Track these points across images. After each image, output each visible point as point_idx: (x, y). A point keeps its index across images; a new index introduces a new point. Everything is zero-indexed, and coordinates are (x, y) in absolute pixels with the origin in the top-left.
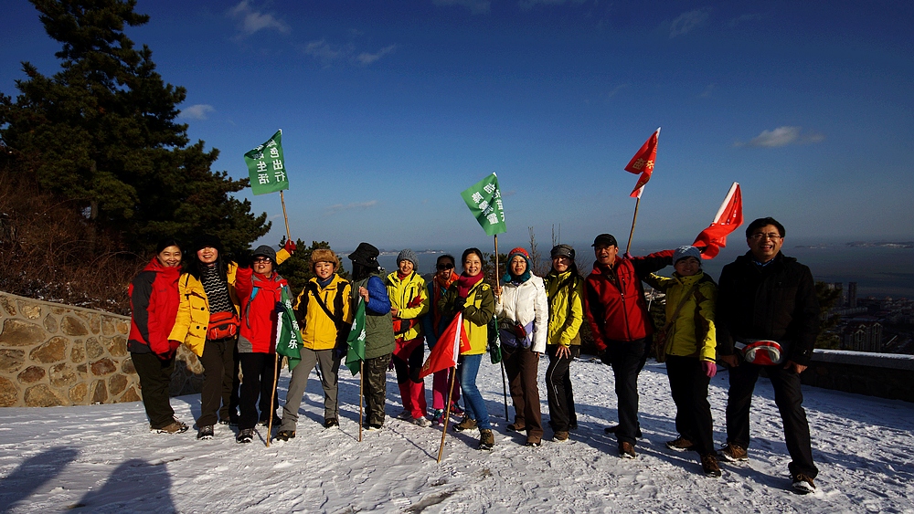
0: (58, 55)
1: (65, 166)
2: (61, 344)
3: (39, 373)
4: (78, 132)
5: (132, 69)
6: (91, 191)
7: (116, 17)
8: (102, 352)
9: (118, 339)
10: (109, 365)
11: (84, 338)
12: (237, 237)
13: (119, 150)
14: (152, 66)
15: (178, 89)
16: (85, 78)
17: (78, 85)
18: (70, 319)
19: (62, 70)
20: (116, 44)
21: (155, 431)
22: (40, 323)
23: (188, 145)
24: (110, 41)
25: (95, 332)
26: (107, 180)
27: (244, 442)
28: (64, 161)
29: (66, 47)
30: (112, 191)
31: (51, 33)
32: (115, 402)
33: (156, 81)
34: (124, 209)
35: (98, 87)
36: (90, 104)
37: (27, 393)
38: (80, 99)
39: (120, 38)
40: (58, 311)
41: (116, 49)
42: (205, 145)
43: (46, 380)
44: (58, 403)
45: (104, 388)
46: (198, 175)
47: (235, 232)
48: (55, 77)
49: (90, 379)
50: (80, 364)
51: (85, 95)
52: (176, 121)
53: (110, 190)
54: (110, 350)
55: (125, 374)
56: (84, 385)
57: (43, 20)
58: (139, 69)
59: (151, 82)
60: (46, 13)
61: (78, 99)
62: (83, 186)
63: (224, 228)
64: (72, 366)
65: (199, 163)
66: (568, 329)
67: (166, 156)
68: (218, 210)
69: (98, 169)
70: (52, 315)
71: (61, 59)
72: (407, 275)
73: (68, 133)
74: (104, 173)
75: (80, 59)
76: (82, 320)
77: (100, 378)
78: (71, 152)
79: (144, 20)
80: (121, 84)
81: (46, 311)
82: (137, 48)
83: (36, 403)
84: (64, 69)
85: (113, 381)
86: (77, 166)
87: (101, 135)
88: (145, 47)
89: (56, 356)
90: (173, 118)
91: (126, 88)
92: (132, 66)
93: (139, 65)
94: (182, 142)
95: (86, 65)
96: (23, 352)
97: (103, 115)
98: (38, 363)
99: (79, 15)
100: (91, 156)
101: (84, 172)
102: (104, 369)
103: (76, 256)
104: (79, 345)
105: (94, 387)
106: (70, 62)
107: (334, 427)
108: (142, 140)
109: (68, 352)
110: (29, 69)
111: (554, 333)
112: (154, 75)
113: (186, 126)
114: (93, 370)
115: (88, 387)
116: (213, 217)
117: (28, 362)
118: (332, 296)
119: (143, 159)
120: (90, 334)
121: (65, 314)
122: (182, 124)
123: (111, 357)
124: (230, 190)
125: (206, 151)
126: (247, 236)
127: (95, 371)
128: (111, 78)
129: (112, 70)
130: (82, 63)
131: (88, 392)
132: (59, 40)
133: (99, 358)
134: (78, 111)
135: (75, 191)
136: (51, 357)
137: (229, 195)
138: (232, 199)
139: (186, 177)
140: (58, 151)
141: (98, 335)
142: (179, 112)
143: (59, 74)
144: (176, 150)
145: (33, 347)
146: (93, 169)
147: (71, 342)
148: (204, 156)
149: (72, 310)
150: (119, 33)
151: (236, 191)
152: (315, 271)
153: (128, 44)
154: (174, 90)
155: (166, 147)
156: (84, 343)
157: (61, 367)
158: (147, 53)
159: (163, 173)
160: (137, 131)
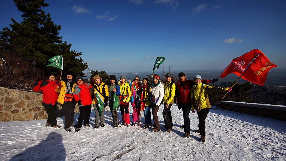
0: (22, 16)
1: (25, 49)
2: (24, 103)
3: (17, 111)
4: (29, 39)
5: (45, 20)
6: (33, 57)
7: (38, 4)
8: (36, 105)
9: (41, 101)
10: (38, 108)
11: (30, 101)
12: (78, 70)
13: (41, 45)
14: (51, 19)
15: (58, 26)
16: (30, 23)
17: (28, 25)
18: (26, 95)
19: (23, 21)
20: (39, 13)
22: (17, 97)
23: (62, 43)
24: (37, 12)
25: (34, 99)
26: (38, 53)
28: (25, 48)
29: (24, 14)
30: (40, 57)
31: (19, 9)
32: (41, 119)
33: (52, 23)
34: (43, 62)
35: (34, 26)
36: (32, 31)
37: (14, 117)
38: (29, 29)
39: (40, 11)
40: (22, 93)
41: (39, 14)
42: (67, 43)
43: (19, 113)
44: (23, 120)
45: (37, 115)
46: (66, 52)
47: (78, 68)
48: (21, 23)
49: (33, 113)
50: (30, 108)
51: (30, 28)
52: (58, 36)
53: (39, 56)
54: (39, 104)
55: (43, 111)
56: (31, 115)
57: (17, 5)
58: (47, 20)
59: (50, 24)
60: (17, 3)
61: (28, 29)
62: (31, 55)
63: (74, 67)
64: (27, 109)
65: (66, 48)
66: (170, 99)
67: (56, 46)
68: (73, 62)
69: (35, 50)
70: (21, 94)
71: (23, 17)
72: (123, 83)
73: (26, 40)
74: (37, 51)
75: (28, 17)
76: (30, 96)
77: (36, 112)
78: (27, 45)
79: (47, 5)
80: (41, 25)
81: (18, 93)
82: (46, 14)
83: (17, 120)
84: (24, 20)
85: (40, 113)
86: (29, 49)
87: (36, 40)
88: (48, 13)
89: (22, 106)
90: (57, 35)
91: (43, 26)
92: (45, 19)
93: (47, 19)
94: (60, 42)
95: (30, 19)
96: (12, 105)
97: (36, 34)
98: (17, 109)
99: (28, 4)
100: (33, 46)
101: (31, 51)
102: (37, 110)
103: (28, 76)
104: (29, 103)
105: (34, 115)
106: (26, 18)
108: (48, 41)
109: (26, 105)
110: (13, 21)
111: (165, 100)
112: (51, 22)
113: (62, 37)
114: (33, 110)
115: (32, 115)
116: (71, 64)
117: (14, 108)
118: (101, 88)
119: (48, 47)
120: (32, 100)
121: (24, 94)
122: (60, 37)
123: (39, 106)
124: (75, 56)
125: (68, 44)
126: (81, 69)
127: (34, 110)
128: (38, 23)
129: (38, 20)
130: (29, 19)
131: (32, 116)
132: (22, 11)
133: (35, 107)
134: (29, 33)
135: (29, 57)
136: (21, 106)
137: (76, 57)
138: (76, 58)
139: (62, 52)
140: (23, 45)
141: (35, 100)
142: (59, 33)
143: (22, 22)
144: (58, 44)
145: (15, 104)
146: (34, 50)
147: (26, 102)
148: (67, 46)
149: (27, 93)
150: (40, 9)
151: (77, 56)
152: (95, 82)
153: (43, 13)
154: (57, 26)
155: (56, 43)
156: (31, 102)
157: (24, 109)
158: (49, 15)
159: (55, 51)
160: (46, 39)
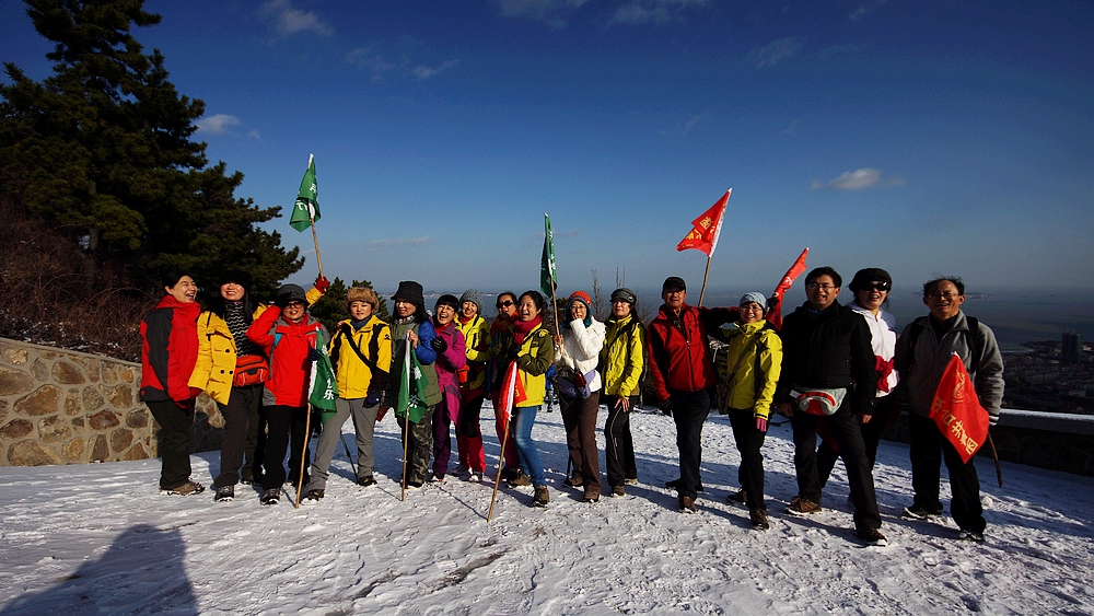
0: (50, 56)
1: (57, 187)
2: (53, 393)
3: (26, 427)
4: (74, 147)
5: (141, 76)
6: (89, 217)
7: (120, 15)
8: (102, 403)
9: (121, 388)
10: (111, 419)
11: (80, 387)
12: (265, 274)
13: (124, 171)
14: (165, 74)
15: (195, 102)
16: (83, 85)
17: (74, 92)
18: (63, 365)
19: (54, 75)
20: (121, 47)
21: (165, 492)
22: (26, 368)
23: (206, 167)
24: (114, 43)
25: (95, 380)
26: (109, 204)
27: (269, 503)
28: (55, 181)
29: (60, 47)
30: (115, 218)
31: (41, 29)
32: (118, 460)
33: (169, 91)
34: (129, 239)
35: (98, 95)
36: (89, 115)
37: (11, 451)
38: (77, 110)
39: (125, 39)
40: (49, 355)
41: (121, 52)
42: (227, 167)
43: (34, 434)
44: (49, 461)
45: (105, 444)
46: (218, 202)
47: (262, 268)
48: (46, 81)
49: (88, 435)
50: (76, 416)
51: (83, 105)
52: (192, 139)
53: (112, 216)
54: (112, 401)
55: (130, 429)
56: (80, 441)
57: (31, 14)
58: (148, 76)
59: (163, 92)
60: (35, 6)
61: (74, 109)
62: (80, 210)
63: (249, 263)
64: (66, 419)
65: (219, 188)
66: (628, 380)
67: (181, 179)
68: (242, 242)
69: (98, 192)
70: (42, 360)
71: (53, 61)
73: (61, 149)
74: (106, 197)
75: (76, 62)
76: (77, 366)
77: (99, 432)
78: (64, 171)
79: (155, 20)
80: (126, 93)
81: (33, 355)
82: (147, 52)
83: (22, 462)
84: (57, 73)
85: (116, 436)
86: (72, 187)
87: (102, 152)
88: (156, 52)
89: (47, 407)
90: (189, 134)
91: (133, 99)
92: (140, 73)
93: (149, 72)
94: (199, 163)
95: (84, 70)
96: (6, 403)
97: (104, 128)
98: (24, 416)
99: (76, 10)
100: (90, 176)
101: (81, 195)
102: (104, 423)
103: (70, 292)
104: (75, 395)
105: (92, 443)
106: (64, 66)
107: (373, 485)
108: (152, 159)
109: (61, 403)
110: (14, 72)
111: (612, 383)
112: (167, 84)
113: (205, 145)
114: (91, 423)
115: (86, 443)
116: (235, 250)
117: (12, 415)
118: (367, 338)
119: (152, 182)
120: (88, 383)
121: (57, 359)
122: (200, 143)
123: (113, 409)
124: (256, 220)
125: (228, 174)
126: (275, 273)
127: (94, 423)
128: (114, 85)
129: (116, 76)
130: (79, 67)
131: (86, 449)
132: (51, 38)
133: (99, 410)
134: (74, 123)
135: (70, 216)
136: (40, 408)
137: (255, 225)
138: (258, 230)
139: (204, 204)
140: (49, 169)
141: (97, 383)
142: (196, 128)
143: (50, 79)
144: (192, 172)
145: (18, 397)
146: (93, 192)
147: (65, 391)
148: (226, 180)
149: (66, 355)
150: (124, 33)
151: (263, 221)
152: (350, 311)
153: (136, 48)
154: (190, 102)
155: (180, 168)
156: (81, 393)
157: (53, 420)
158: (158, 59)
159: (177, 198)
160: (146, 149)
